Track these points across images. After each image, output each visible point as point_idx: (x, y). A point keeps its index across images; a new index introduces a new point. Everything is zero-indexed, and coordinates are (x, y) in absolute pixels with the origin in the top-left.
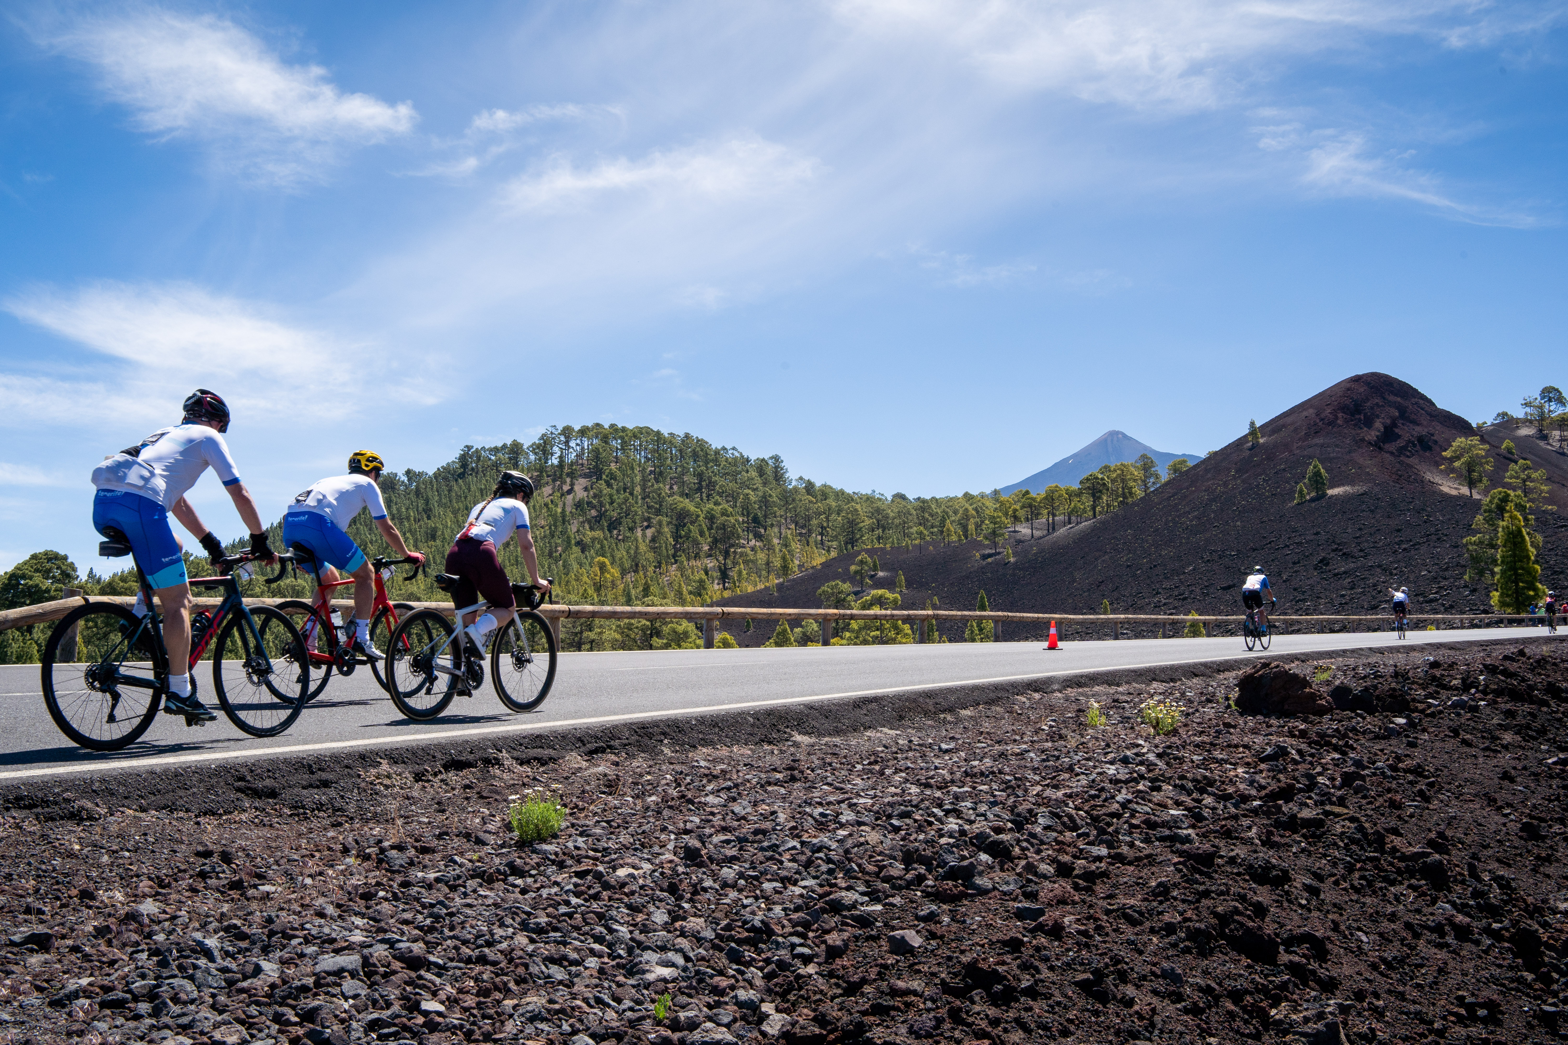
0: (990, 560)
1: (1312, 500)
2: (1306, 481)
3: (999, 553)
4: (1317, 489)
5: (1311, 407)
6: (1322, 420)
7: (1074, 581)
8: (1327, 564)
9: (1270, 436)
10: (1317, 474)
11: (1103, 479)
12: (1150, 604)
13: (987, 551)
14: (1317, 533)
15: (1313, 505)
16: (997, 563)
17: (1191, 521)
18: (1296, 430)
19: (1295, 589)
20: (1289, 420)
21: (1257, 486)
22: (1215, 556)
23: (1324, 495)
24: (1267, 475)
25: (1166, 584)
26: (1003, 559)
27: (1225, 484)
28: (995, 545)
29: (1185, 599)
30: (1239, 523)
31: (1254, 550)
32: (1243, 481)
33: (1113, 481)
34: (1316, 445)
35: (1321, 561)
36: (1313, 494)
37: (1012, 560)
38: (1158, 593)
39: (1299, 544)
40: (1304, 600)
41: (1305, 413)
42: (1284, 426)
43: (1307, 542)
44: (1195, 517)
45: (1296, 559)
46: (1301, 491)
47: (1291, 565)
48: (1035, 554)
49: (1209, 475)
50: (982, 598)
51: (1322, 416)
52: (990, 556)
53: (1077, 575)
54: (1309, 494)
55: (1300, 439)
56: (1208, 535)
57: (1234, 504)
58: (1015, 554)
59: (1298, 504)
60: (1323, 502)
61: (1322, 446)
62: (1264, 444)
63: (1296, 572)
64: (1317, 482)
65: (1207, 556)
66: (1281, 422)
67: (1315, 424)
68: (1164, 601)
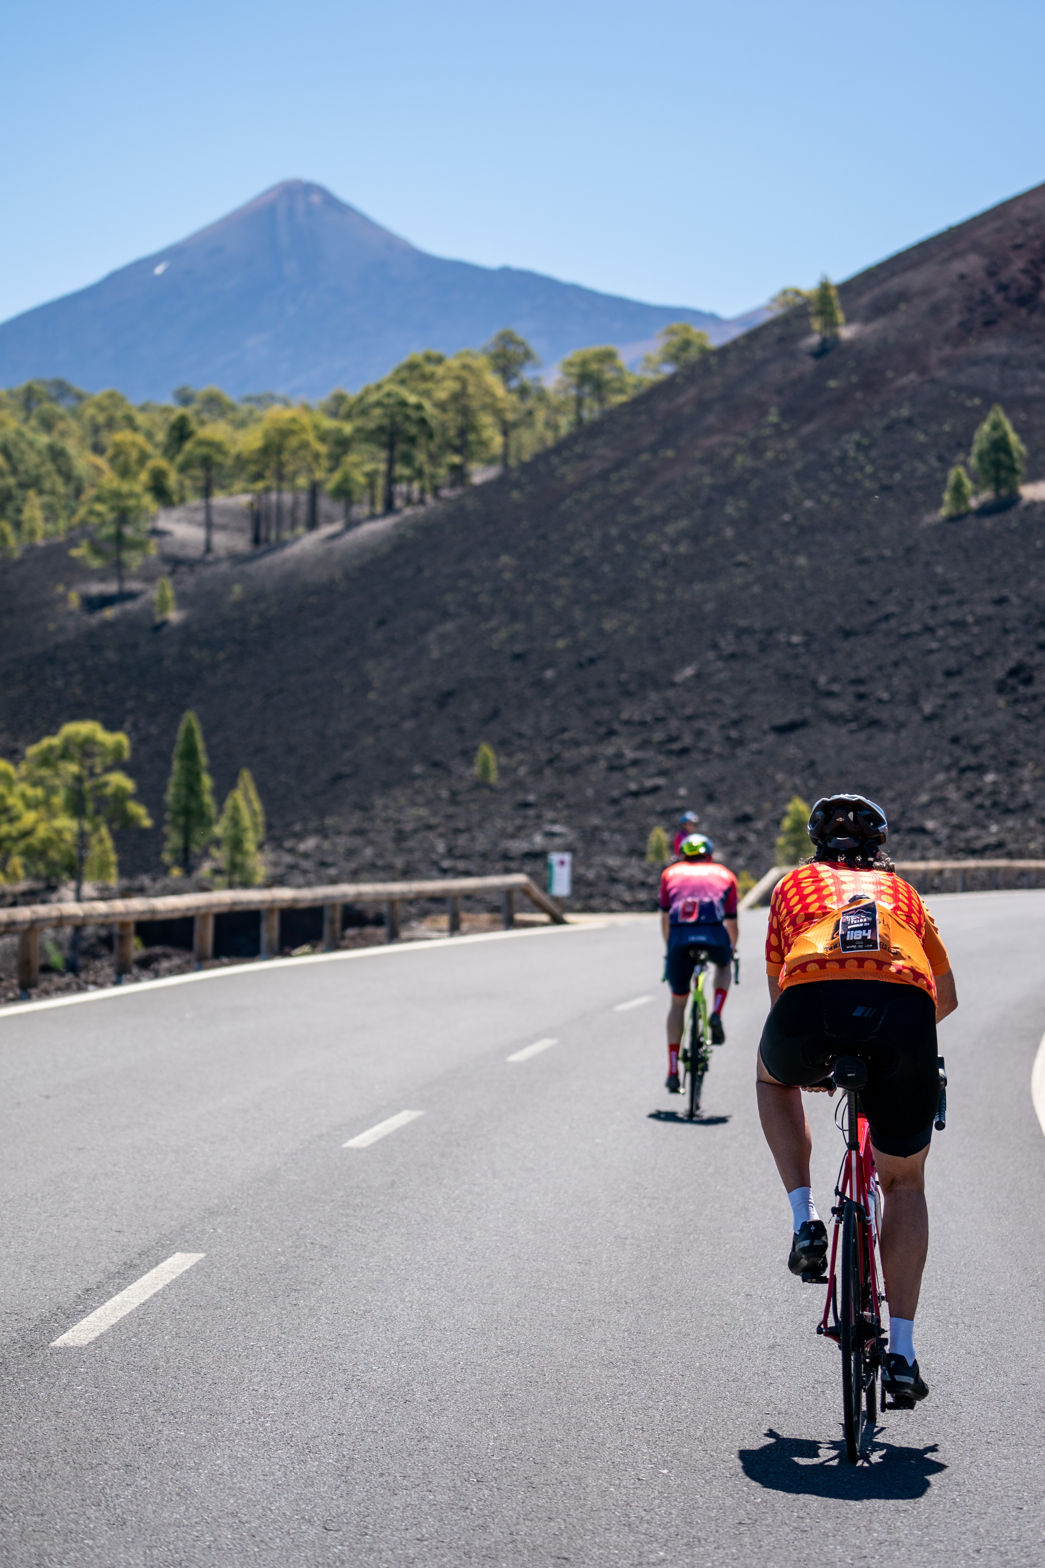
0: (109, 613)
1: (986, 511)
2: (973, 461)
3: (131, 596)
4: (998, 483)
5: (975, 247)
6: (1003, 288)
7: (367, 686)
8: (1028, 681)
9: (867, 320)
10: (1000, 445)
11: (419, 407)
12: (592, 760)
13: (96, 588)
14: (1001, 601)
15: (988, 523)
16: (129, 623)
17: (674, 543)
18: (935, 311)
19: (955, 740)
20: (916, 279)
21: (843, 460)
22: (750, 645)
23: (1014, 499)
24: (865, 433)
25: (630, 711)
26: (148, 611)
27: (756, 448)
28: (118, 569)
29: (684, 751)
30: (802, 561)
31: (848, 634)
32: (805, 445)
33: (441, 406)
34: (989, 359)
35: (1013, 672)
36: (987, 495)
37: (174, 616)
38: (611, 733)
39: (959, 625)
40: (980, 769)
41: (958, 267)
42: (903, 296)
43: (978, 622)
44: (683, 535)
45: (952, 663)
46: (958, 487)
47: (939, 678)
48: (239, 605)
49: (711, 419)
50: (190, 732)
51: (1004, 276)
52: (106, 601)
53: (374, 670)
54: (976, 493)
55: (947, 338)
56: (722, 585)
57: (785, 508)
58: (183, 599)
59: (952, 519)
60: (1012, 519)
61: (1005, 362)
62: (851, 343)
63: (954, 696)
64: (997, 465)
65: (727, 644)
66: (895, 284)
67: (986, 300)
68: (630, 754)
